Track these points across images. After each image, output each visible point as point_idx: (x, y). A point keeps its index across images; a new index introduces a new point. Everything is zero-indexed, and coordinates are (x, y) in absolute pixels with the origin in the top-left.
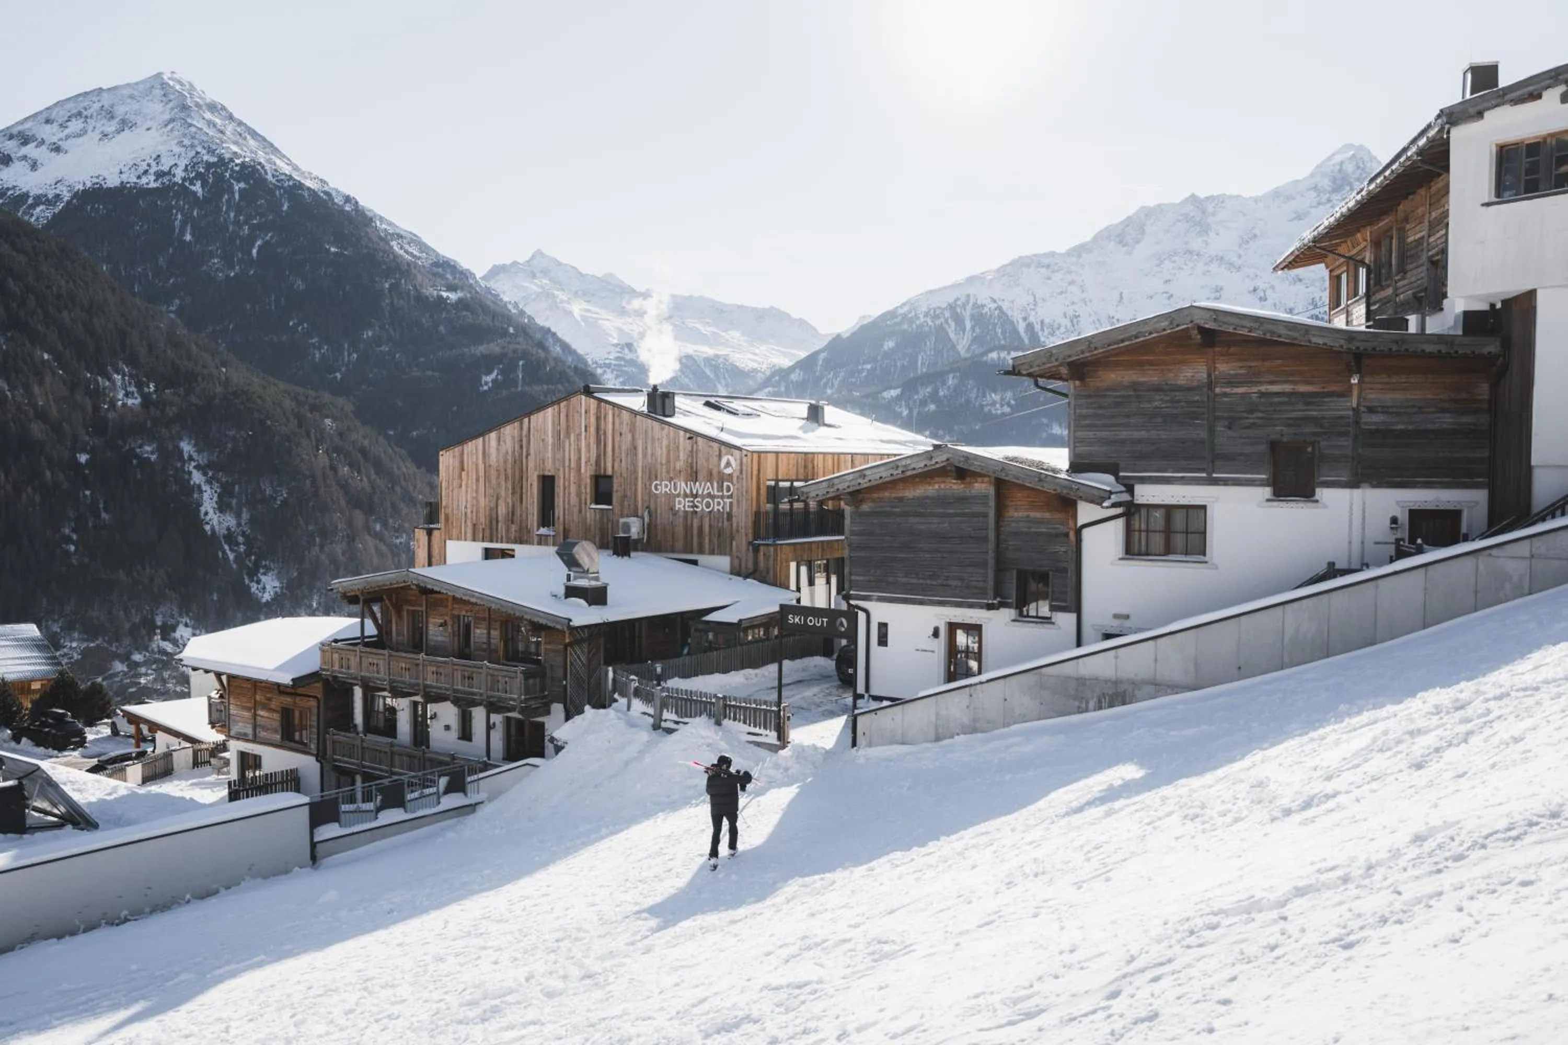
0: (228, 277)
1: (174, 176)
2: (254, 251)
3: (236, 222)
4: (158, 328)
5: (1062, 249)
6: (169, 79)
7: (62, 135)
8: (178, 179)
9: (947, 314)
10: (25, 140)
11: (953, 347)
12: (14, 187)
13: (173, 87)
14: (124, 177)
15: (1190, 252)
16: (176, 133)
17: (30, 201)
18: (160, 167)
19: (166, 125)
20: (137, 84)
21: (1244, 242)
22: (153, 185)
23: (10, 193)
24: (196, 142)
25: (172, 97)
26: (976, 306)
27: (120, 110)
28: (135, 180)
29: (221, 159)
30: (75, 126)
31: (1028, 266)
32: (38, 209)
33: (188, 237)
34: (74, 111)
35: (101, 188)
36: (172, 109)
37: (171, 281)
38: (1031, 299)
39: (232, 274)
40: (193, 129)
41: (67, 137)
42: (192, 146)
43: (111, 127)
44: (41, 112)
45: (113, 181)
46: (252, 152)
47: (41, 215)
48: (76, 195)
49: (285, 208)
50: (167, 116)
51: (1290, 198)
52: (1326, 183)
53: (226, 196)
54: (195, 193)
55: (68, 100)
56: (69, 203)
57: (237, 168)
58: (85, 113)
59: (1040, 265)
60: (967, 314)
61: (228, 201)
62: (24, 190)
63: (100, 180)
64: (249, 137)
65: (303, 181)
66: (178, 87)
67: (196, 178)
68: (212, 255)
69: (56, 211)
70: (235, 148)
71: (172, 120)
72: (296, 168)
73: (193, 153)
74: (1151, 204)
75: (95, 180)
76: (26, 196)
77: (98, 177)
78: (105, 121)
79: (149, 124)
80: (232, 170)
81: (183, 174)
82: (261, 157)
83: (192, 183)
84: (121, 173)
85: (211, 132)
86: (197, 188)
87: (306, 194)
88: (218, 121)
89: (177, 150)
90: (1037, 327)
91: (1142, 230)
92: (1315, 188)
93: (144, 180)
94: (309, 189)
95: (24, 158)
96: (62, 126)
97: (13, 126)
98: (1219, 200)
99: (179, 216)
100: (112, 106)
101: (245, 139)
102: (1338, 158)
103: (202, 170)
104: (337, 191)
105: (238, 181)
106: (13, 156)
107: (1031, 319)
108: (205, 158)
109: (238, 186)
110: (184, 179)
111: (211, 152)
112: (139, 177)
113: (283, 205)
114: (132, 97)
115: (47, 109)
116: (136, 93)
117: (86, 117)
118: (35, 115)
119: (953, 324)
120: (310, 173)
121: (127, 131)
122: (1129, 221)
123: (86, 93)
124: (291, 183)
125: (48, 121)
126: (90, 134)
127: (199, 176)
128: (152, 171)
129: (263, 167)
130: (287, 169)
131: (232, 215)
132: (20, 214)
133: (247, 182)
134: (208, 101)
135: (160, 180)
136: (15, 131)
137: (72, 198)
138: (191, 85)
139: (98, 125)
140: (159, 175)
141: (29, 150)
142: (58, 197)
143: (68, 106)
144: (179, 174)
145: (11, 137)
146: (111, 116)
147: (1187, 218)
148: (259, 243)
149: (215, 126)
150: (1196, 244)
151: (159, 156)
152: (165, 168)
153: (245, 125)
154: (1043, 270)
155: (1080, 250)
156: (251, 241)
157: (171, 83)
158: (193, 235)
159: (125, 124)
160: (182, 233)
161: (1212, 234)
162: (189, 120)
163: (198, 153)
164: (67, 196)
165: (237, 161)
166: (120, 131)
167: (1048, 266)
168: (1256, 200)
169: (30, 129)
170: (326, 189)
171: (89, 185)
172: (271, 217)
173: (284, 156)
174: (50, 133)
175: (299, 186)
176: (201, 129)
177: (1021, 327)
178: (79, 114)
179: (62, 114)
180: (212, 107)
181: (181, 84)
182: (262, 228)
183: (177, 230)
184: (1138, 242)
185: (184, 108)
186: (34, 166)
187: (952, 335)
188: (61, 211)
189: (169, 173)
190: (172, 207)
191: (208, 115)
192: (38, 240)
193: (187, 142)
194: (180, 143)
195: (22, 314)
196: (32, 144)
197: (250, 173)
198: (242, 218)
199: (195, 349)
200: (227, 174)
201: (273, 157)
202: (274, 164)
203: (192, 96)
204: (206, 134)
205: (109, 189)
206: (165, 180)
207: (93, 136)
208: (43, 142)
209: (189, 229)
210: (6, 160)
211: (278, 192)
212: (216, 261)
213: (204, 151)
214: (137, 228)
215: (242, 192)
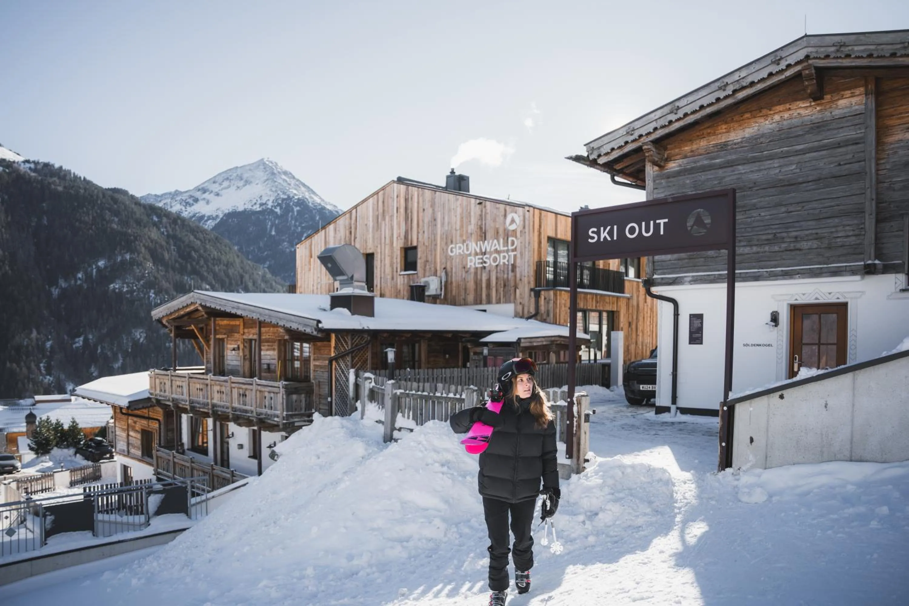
1: (268, 205)
3: (295, 226)
4: (258, 274)
6: (267, 161)
7: (220, 188)
8: (269, 207)
10: (204, 191)
12: (199, 213)
13: (268, 165)
14: (246, 207)
16: (269, 186)
17: (206, 218)
18: (262, 201)
19: (265, 182)
20: (253, 164)
22: (258, 209)
23: (197, 215)
24: (278, 189)
25: (268, 169)
27: (245, 176)
28: (251, 207)
29: (289, 196)
30: (226, 184)
32: (209, 222)
33: (273, 233)
34: (226, 177)
35: (236, 212)
36: (268, 175)
37: (266, 253)
40: (277, 183)
41: (222, 189)
42: (276, 191)
43: (241, 183)
44: (211, 179)
45: (241, 209)
46: (303, 193)
47: (210, 225)
48: (225, 215)
50: (265, 178)
53: (290, 214)
54: (276, 213)
55: (223, 172)
56: (222, 219)
57: (296, 201)
58: (230, 178)
61: (292, 216)
62: (203, 214)
63: (235, 208)
64: (301, 187)
65: (326, 206)
66: (270, 165)
67: (277, 206)
68: (284, 241)
70: (295, 192)
71: (267, 180)
72: (323, 200)
73: (276, 194)
75: (233, 208)
76: (202, 217)
77: (235, 206)
78: (238, 181)
79: (257, 182)
80: (293, 201)
81: (272, 204)
82: (307, 195)
83: (275, 208)
84: (245, 204)
85: (285, 184)
86: (278, 210)
87: (327, 212)
88: (288, 180)
89: (269, 193)
93: (254, 207)
94: (328, 210)
95: (204, 199)
96: (220, 184)
97: (200, 185)
99: (269, 223)
100: (242, 174)
101: (300, 187)
103: (280, 202)
105: (296, 206)
106: (199, 198)
108: (282, 196)
109: (296, 209)
110: (272, 206)
111: (284, 193)
112: (252, 206)
114: (250, 170)
115: (214, 177)
116: (252, 168)
117: (230, 180)
118: (209, 180)
120: (329, 203)
121: (248, 186)
123: (230, 170)
124: (320, 207)
125: (214, 182)
126: (232, 187)
127: (279, 205)
128: (258, 203)
129: (307, 200)
130: (318, 201)
131: (293, 222)
132: (201, 224)
133: (300, 207)
134: (284, 170)
135: (262, 207)
136: (200, 187)
137: (223, 216)
138: (276, 163)
139: (236, 183)
140: (261, 205)
141: (206, 195)
142: (217, 216)
143: (223, 175)
144: (270, 204)
145: (199, 190)
146: (241, 179)
149: (286, 181)
151: (261, 196)
152: (264, 202)
153: (300, 181)
156: (301, 234)
157: (267, 163)
158: (275, 231)
159: (247, 182)
160: (271, 231)
162: (275, 180)
163: (278, 194)
164: (221, 216)
165: (296, 197)
166: (244, 185)
169: (207, 186)
170: (336, 210)
171: (231, 210)
172: (311, 223)
173: (317, 195)
174: (215, 188)
175: (323, 208)
176: (280, 183)
178: (227, 179)
179: (220, 179)
180: (286, 173)
181: (272, 163)
182: (307, 228)
183: (268, 230)
185: (273, 174)
186: (208, 202)
188: (218, 223)
189: (265, 204)
190: (267, 219)
191: (283, 177)
192: (206, 234)
193: (274, 189)
194: (271, 190)
195: (198, 267)
196: (208, 193)
197: (301, 203)
198: (297, 224)
199: (274, 284)
200: (291, 204)
201: (313, 196)
202: (312, 198)
203: (277, 168)
204: (283, 186)
205: (239, 212)
206: (264, 207)
207: (233, 188)
208: (212, 192)
209: (274, 229)
210: (196, 200)
211: (314, 211)
212: (286, 243)
213: (281, 193)
214: (251, 229)
215: (298, 211)
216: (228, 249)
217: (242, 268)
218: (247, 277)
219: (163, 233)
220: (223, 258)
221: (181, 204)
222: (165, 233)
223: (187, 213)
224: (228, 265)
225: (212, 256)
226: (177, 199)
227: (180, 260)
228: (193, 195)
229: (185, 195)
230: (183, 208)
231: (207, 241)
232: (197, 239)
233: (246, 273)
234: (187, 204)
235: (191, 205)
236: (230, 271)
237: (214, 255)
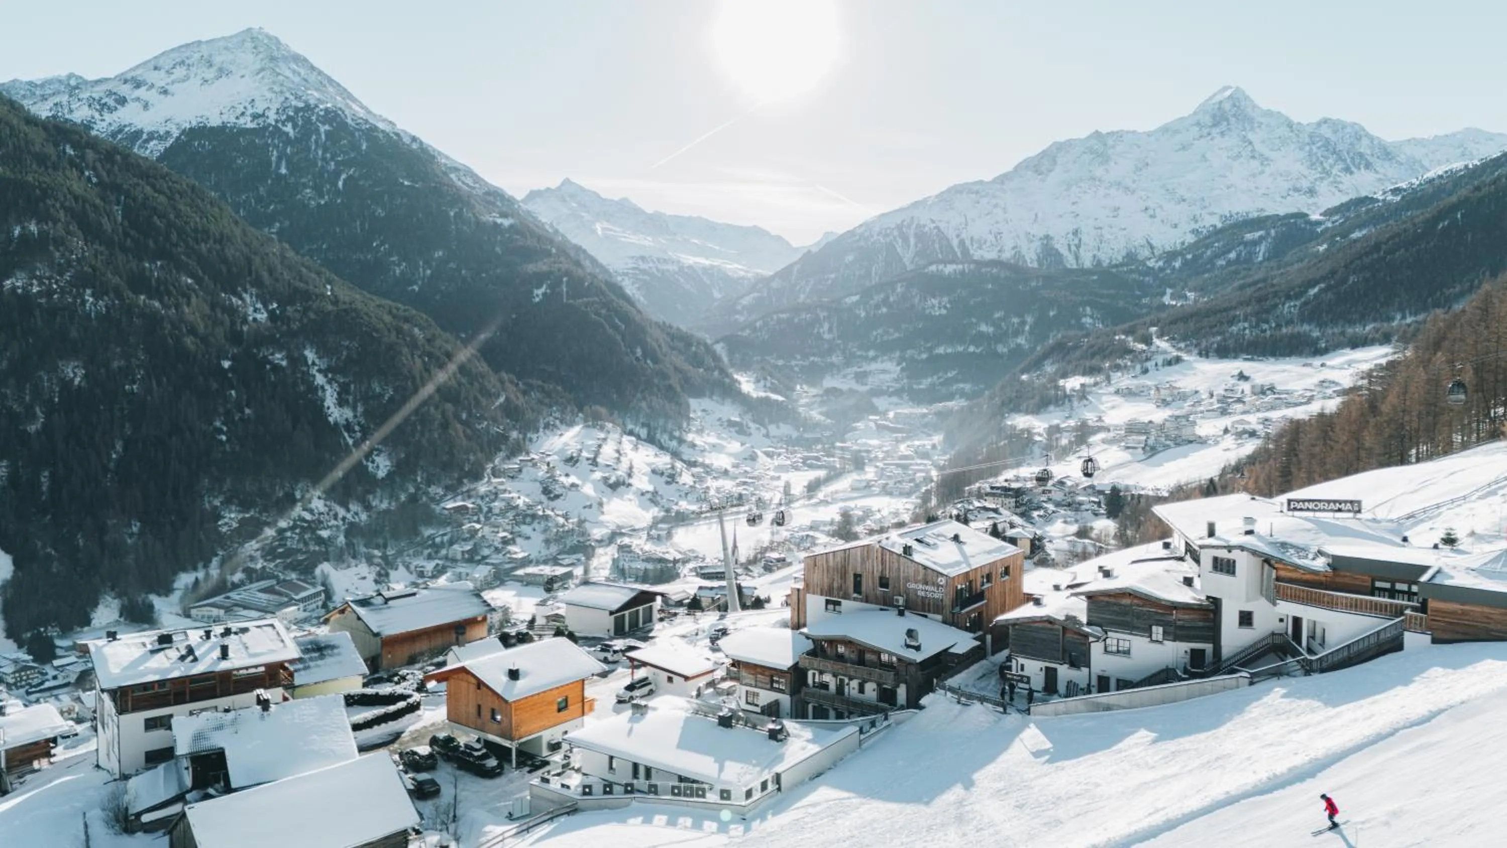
0: (319, 204)
1: (268, 117)
2: (340, 184)
3: (324, 159)
5: (988, 177)
6: (260, 33)
7: (169, 80)
8: (271, 121)
9: (896, 233)
10: (137, 84)
11: (901, 259)
12: (130, 124)
13: (262, 41)
14: (225, 118)
15: (1093, 179)
16: (266, 81)
17: (145, 136)
18: (255, 110)
19: (258, 74)
20: (231, 37)
21: (1138, 169)
22: (250, 125)
23: (126, 129)
24: (285, 89)
25: (261, 49)
26: (918, 226)
27: (218, 60)
28: (234, 120)
29: (307, 104)
30: (180, 72)
31: (961, 192)
32: (152, 143)
33: (283, 171)
34: (178, 60)
35: (205, 127)
36: (262, 59)
37: (272, 207)
38: (963, 220)
39: (323, 202)
40: (281, 78)
41: (173, 82)
42: (282, 92)
43: (210, 74)
44: (149, 61)
45: (215, 121)
46: (333, 99)
47: (154, 149)
48: (184, 132)
49: (364, 147)
50: (258, 66)
51: (1177, 132)
52: (1208, 120)
53: (314, 137)
54: (287, 134)
55: (173, 50)
56: (178, 138)
57: (322, 113)
58: (187, 62)
59: (970, 192)
60: (912, 232)
61: (316, 142)
62: (139, 127)
63: (204, 120)
64: (328, 85)
65: (376, 124)
66: (266, 41)
67: (287, 120)
68: (305, 186)
69: (168, 145)
70: (318, 95)
71: (262, 70)
72: (370, 112)
73: (283, 98)
74: (1062, 139)
75: (200, 120)
76: (138, 134)
77: (201, 117)
78: (204, 69)
79: (243, 72)
80: (317, 113)
81: (275, 117)
82: (340, 102)
83: (284, 125)
84: (221, 114)
85: (297, 79)
86: (289, 128)
87: (381, 135)
88: (302, 71)
89: (269, 95)
90: (968, 243)
91: (1054, 162)
92: (1198, 124)
93: (242, 121)
94: (383, 131)
95: (138, 99)
96: (169, 73)
97: (126, 72)
98: (1118, 135)
99: (275, 153)
100: (210, 56)
101: (325, 86)
102: (1218, 98)
103: (291, 114)
104: (406, 132)
105: (324, 124)
106: (128, 97)
107: (964, 236)
108: (294, 103)
109: (323, 128)
110: (277, 121)
111: (298, 98)
112: (237, 118)
113: (361, 145)
114: (226, 48)
115: (156, 58)
116: (230, 45)
117: (188, 65)
118: (145, 63)
119: (900, 241)
120: (381, 117)
121: (224, 79)
122: (1044, 153)
123: (187, 46)
124: (367, 125)
125: (156, 68)
126: (192, 79)
127: (290, 119)
128: (248, 113)
129: (343, 112)
130: (362, 113)
131: (320, 153)
132: (136, 147)
133: (331, 125)
134: (292, 53)
135: (256, 121)
136: (129, 76)
137: (181, 135)
138: (277, 39)
139: (199, 72)
140: (255, 117)
141: (141, 92)
142: (168, 133)
143: (173, 55)
144: (272, 117)
145: (126, 82)
146: (210, 65)
147: (1091, 151)
148: (344, 176)
149: (299, 74)
150: (1099, 172)
151: (253, 100)
152: (260, 112)
153: (325, 75)
154: (974, 196)
155: (1003, 179)
156: (337, 174)
157: (260, 37)
158: (287, 168)
159: (222, 72)
160: (278, 167)
161: (1112, 164)
162: (277, 70)
163: (286, 99)
164: (176, 133)
165: (321, 107)
166: (218, 77)
167: (977, 192)
168: (1149, 134)
169: (141, 75)
170: (396, 130)
171: (194, 124)
172: (352, 155)
173: (359, 102)
174: (159, 79)
175: (374, 129)
176: (287, 78)
177: (955, 243)
178: (182, 62)
179: (167, 63)
180: (296, 58)
181: (269, 38)
182: (347, 164)
183: (274, 165)
184: (1050, 171)
185: (273, 58)
186: (146, 106)
187: (899, 250)
188: (172, 146)
189: (263, 115)
190: (269, 145)
191: (293, 65)
193: (276, 88)
194: (271, 89)
195: (168, 246)
196: (143, 89)
197: (333, 117)
198: (328, 155)
199: (304, 270)
200: (314, 118)
201: (350, 103)
202: (351, 108)
203: (278, 49)
204: (293, 82)
205: (212, 128)
206: (261, 120)
207: (195, 82)
208: (152, 86)
209: (284, 163)
210: (122, 101)
211: (357, 134)
212: (308, 191)
213: (292, 98)
214: (239, 162)
215: (327, 133)
216: (216, 210)
217: (246, 245)
218: (257, 260)
219: (89, 179)
220: (212, 227)
221: (90, 106)
222: (94, 180)
223: (104, 124)
224: (222, 240)
225: (192, 224)
226: (81, 96)
227: (132, 232)
228: (114, 90)
229: (97, 89)
230: (97, 115)
231: (177, 197)
232: (160, 192)
233: (255, 254)
234: (104, 107)
235: (111, 110)
236: (227, 251)
237: (196, 223)
